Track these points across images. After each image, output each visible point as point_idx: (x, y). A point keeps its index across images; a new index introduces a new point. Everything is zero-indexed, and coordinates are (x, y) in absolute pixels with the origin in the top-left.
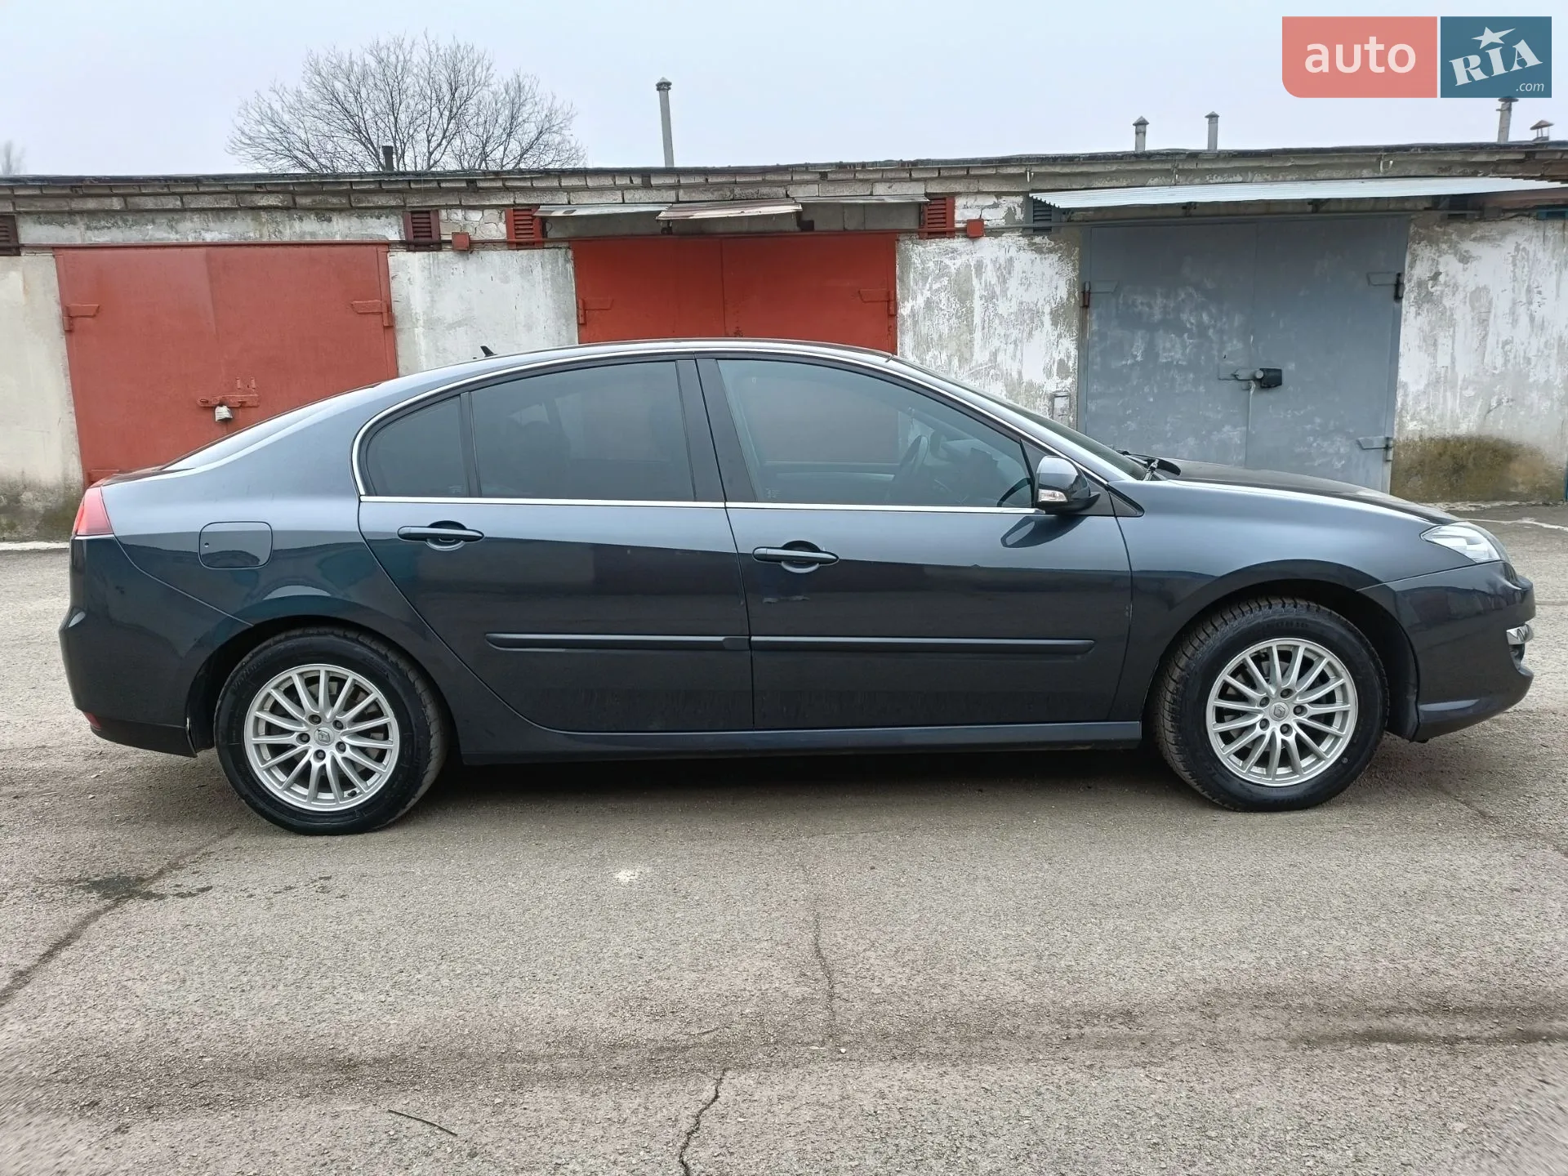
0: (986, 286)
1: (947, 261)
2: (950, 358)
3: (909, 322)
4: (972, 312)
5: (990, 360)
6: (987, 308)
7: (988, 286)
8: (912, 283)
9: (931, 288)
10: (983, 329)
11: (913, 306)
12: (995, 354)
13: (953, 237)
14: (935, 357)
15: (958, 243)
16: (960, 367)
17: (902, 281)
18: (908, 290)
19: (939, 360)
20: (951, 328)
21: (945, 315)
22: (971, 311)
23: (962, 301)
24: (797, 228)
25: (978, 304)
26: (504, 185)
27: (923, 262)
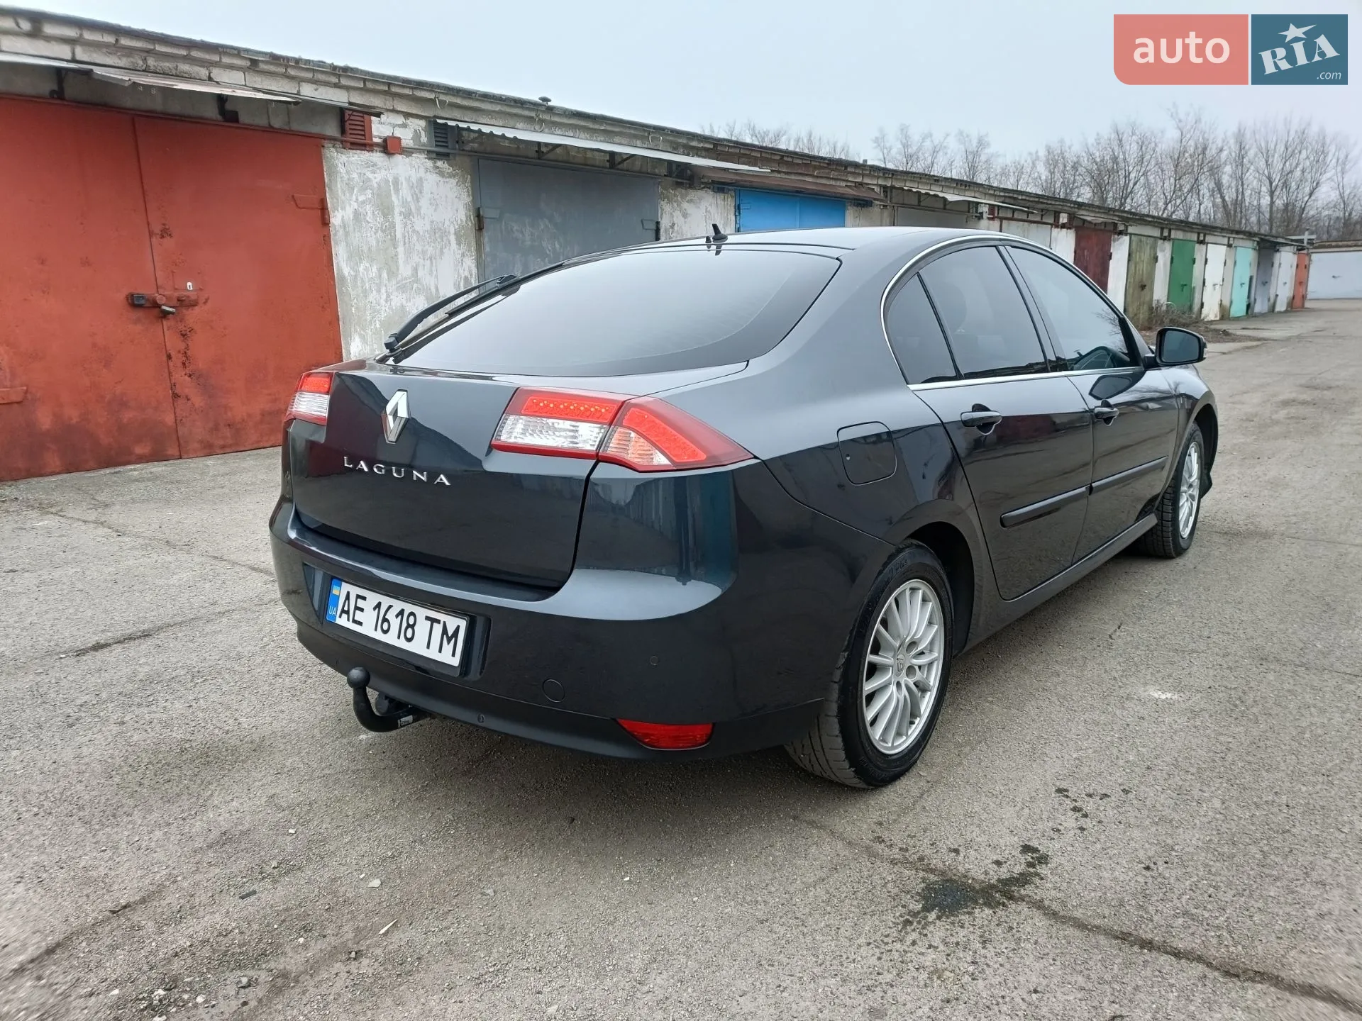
0: (403, 203)
1: (369, 175)
2: (380, 270)
3: (341, 232)
4: (394, 227)
5: (412, 274)
6: (406, 223)
7: (405, 203)
8: (340, 194)
9: (357, 199)
10: (405, 244)
11: (343, 217)
12: (415, 270)
13: (372, 151)
14: (366, 269)
15: (377, 157)
16: (389, 279)
17: (330, 188)
18: (337, 199)
19: (370, 272)
20: (378, 242)
21: (372, 228)
22: (393, 226)
23: (385, 216)
24: (219, 117)
25: (398, 220)
27: (348, 173)
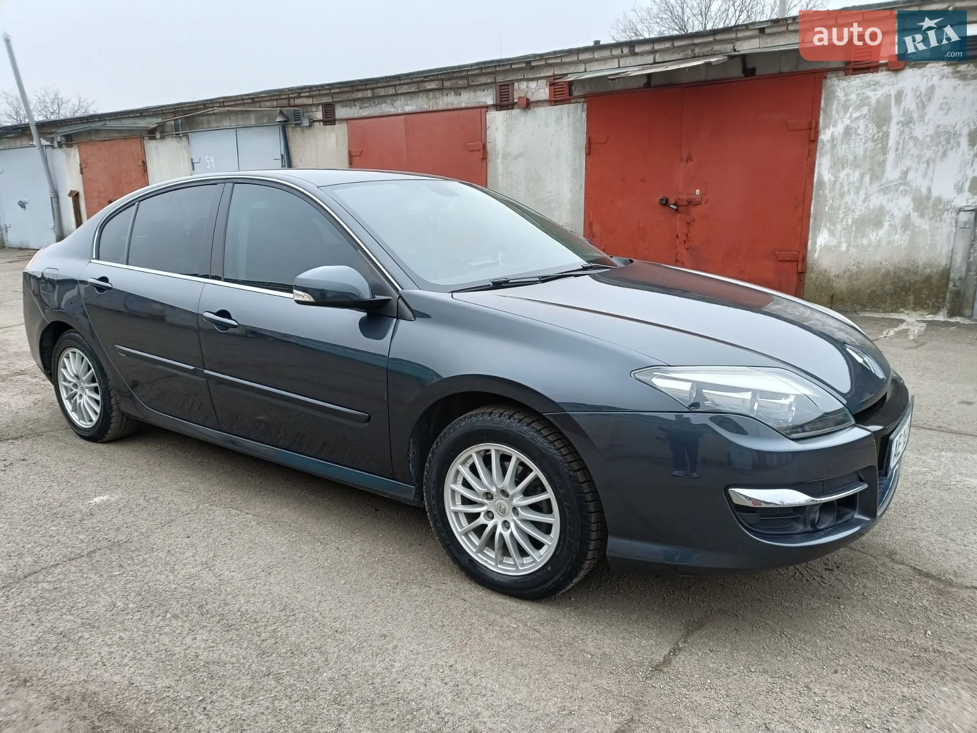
0: (904, 112)
1: (869, 93)
2: (862, 176)
3: (828, 146)
4: (888, 136)
5: (901, 178)
6: (902, 133)
7: (907, 114)
8: (834, 113)
9: (851, 117)
10: (897, 150)
11: (833, 133)
12: (905, 173)
13: (877, 72)
14: (848, 175)
15: (881, 76)
16: (871, 183)
17: (825, 112)
18: (830, 120)
19: (851, 177)
20: (866, 150)
21: (861, 139)
22: (886, 135)
23: (879, 126)
24: (742, 75)
25: (894, 129)
26: (546, 62)
27: (846, 95)
